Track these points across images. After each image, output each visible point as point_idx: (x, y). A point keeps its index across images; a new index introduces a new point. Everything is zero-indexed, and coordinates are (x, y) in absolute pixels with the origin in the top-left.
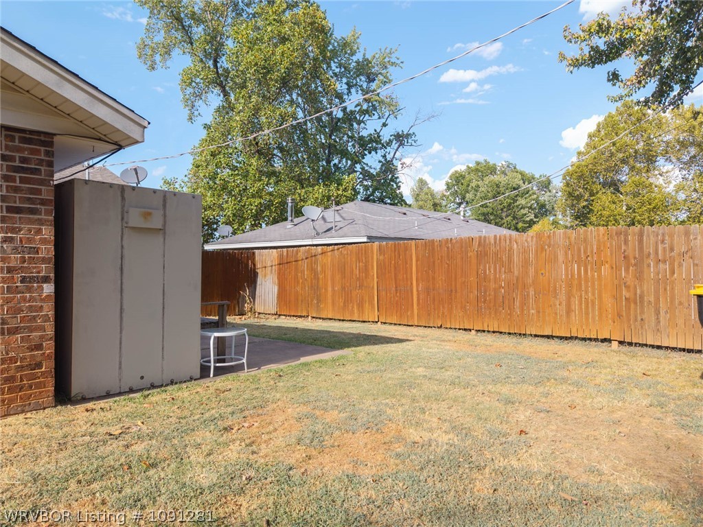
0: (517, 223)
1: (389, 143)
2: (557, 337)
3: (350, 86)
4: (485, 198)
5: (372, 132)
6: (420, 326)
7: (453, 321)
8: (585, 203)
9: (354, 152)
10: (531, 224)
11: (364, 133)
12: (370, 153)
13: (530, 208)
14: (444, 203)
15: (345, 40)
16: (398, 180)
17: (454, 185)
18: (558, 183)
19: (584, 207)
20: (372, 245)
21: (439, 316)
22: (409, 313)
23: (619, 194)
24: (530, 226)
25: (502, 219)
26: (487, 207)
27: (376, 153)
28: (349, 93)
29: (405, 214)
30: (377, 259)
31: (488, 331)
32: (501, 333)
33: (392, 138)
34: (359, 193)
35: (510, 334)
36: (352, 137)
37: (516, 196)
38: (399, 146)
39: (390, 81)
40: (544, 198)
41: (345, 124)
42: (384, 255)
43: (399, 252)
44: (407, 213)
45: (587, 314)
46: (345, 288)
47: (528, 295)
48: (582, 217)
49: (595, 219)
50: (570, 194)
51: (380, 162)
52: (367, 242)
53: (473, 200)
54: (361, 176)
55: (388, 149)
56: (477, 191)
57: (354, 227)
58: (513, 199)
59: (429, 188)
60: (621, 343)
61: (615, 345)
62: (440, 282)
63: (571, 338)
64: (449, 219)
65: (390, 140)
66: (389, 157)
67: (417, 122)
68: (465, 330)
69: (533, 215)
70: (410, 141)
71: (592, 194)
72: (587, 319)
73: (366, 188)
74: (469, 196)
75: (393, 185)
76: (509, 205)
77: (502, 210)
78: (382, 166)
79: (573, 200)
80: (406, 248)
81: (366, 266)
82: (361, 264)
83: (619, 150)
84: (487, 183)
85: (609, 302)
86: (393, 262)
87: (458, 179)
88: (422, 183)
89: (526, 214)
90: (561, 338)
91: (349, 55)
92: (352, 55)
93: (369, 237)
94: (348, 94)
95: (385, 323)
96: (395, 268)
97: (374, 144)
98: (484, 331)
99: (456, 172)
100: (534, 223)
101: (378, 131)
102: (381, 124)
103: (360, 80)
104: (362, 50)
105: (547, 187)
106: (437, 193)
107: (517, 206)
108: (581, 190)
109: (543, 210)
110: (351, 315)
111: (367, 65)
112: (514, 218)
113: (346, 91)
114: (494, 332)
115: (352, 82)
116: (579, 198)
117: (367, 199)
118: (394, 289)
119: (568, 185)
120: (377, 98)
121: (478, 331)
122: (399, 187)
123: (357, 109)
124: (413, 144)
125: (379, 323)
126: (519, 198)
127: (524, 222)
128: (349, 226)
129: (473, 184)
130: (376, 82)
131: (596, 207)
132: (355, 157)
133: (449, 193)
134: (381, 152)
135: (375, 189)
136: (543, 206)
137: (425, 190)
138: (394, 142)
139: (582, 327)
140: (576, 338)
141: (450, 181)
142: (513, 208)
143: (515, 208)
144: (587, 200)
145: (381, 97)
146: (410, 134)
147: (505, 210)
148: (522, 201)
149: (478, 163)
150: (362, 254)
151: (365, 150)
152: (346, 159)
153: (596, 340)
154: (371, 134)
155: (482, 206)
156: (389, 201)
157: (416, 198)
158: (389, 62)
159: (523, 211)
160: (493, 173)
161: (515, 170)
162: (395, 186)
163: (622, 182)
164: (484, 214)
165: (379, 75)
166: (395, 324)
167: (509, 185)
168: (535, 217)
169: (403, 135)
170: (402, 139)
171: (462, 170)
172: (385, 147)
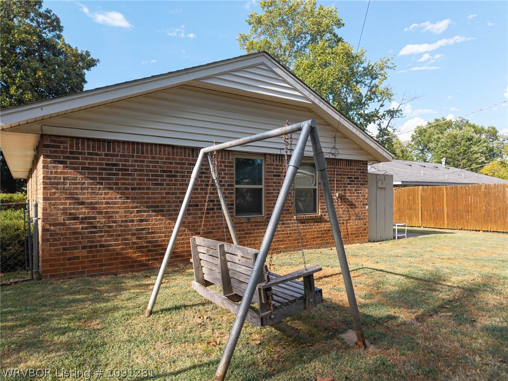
0: (471, 165)
1: (383, 116)
4: (445, 146)
5: (373, 110)
6: (448, 229)
7: (469, 226)
10: (483, 165)
11: (368, 112)
12: (371, 123)
13: (482, 153)
17: (418, 137)
20: (418, 188)
21: (460, 224)
22: (442, 222)
24: (482, 167)
25: (459, 161)
26: (447, 153)
27: (374, 123)
29: (411, 165)
30: (421, 195)
31: (490, 231)
32: (498, 232)
33: (385, 113)
35: (503, 232)
37: (470, 145)
38: (391, 118)
39: (385, 78)
40: (494, 145)
42: (426, 193)
46: (400, 209)
53: (435, 148)
55: (383, 120)
56: (438, 141)
58: (468, 147)
59: (397, 139)
62: (462, 207)
64: (437, 168)
65: (383, 114)
66: (383, 125)
68: (476, 231)
69: (484, 158)
70: (398, 114)
74: (432, 145)
76: (465, 151)
77: (459, 155)
78: (379, 132)
80: (440, 190)
82: (410, 197)
84: (446, 135)
86: (431, 196)
87: (421, 132)
89: (478, 158)
93: (402, 182)
95: (425, 227)
96: (433, 199)
97: (374, 118)
98: (488, 231)
99: (419, 127)
100: (485, 164)
101: (377, 110)
102: (380, 105)
105: (495, 136)
106: (403, 142)
107: (471, 152)
109: (491, 153)
112: (469, 160)
114: (494, 232)
118: (432, 210)
120: (380, 91)
121: (484, 231)
124: (400, 115)
125: (422, 227)
126: (473, 146)
127: (477, 163)
129: (435, 136)
133: (413, 143)
134: (377, 122)
136: (491, 150)
138: (387, 115)
141: (414, 134)
142: (468, 153)
143: (469, 153)
146: (398, 110)
147: (461, 155)
148: (475, 148)
149: (437, 120)
151: (368, 121)
154: (372, 112)
159: (476, 156)
160: (449, 127)
161: (467, 124)
166: (432, 228)
167: (464, 136)
168: (486, 160)
169: (393, 112)
170: (392, 113)
171: (423, 126)
172: (380, 119)
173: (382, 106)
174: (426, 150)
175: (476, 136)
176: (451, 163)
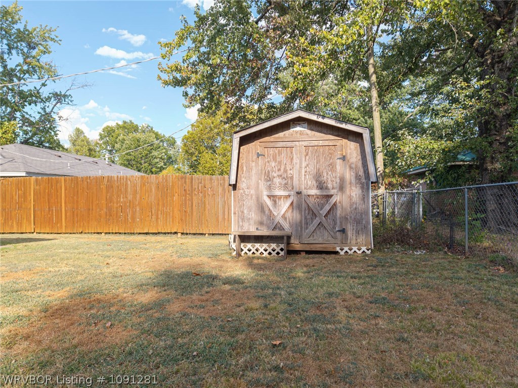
0: (152, 168)
1: (48, 99)
2: (151, 233)
3: (10, 48)
4: (129, 148)
5: (33, 88)
6: (67, 233)
7: (90, 228)
8: (195, 158)
9: (15, 102)
10: (161, 169)
11: (25, 88)
12: (30, 104)
13: (161, 158)
14: (98, 149)
15: (6, 8)
16: (56, 129)
17: (106, 137)
18: (179, 143)
19: (195, 160)
20: (30, 179)
21: (80, 226)
22: (59, 225)
23: (215, 154)
24: (161, 171)
25: (141, 164)
26: (130, 155)
27: (36, 105)
28: (10, 53)
29: (60, 157)
30: (34, 188)
31: (112, 233)
32: (120, 233)
33: (50, 95)
34: (18, 135)
35: (125, 233)
36: (12, 90)
37: (151, 150)
38: (57, 103)
39: (49, 52)
40: (171, 152)
41: (5, 77)
42: (40, 186)
43: (52, 184)
44: (62, 156)
45: (166, 220)
46: (5, 210)
47: (136, 210)
48: (194, 167)
49: (201, 169)
50: (187, 151)
51: (39, 113)
52: (25, 176)
53: (120, 149)
54: (21, 122)
55: (47, 104)
56: (123, 143)
57: (14, 165)
58: (149, 151)
59: (85, 136)
60: (182, 234)
61: (179, 235)
62: (82, 204)
63: (159, 233)
64: (97, 163)
65: (48, 97)
66: (48, 110)
67: (73, 87)
68: (98, 233)
69: (163, 163)
70: (66, 100)
71: (200, 153)
72: (166, 222)
73: (26, 133)
74: (117, 146)
75: (51, 133)
76: (147, 155)
77: (141, 158)
78: (41, 116)
79: (188, 155)
80: (57, 182)
81: (24, 193)
82: (20, 192)
83: (215, 127)
84: (130, 138)
85: (177, 213)
86: (47, 191)
87: (109, 132)
88: (79, 132)
89: (158, 162)
90: (153, 234)
91: (10, 22)
92: (13, 24)
93: (27, 173)
94: (8, 53)
95: (39, 233)
96: (49, 195)
97: (34, 98)
98: (110, 233)
99: (108, 127)
100: (164, 169)
101: (38, 88)
102: (41, 84)
103: (21, 45)
104: (23, 21)
105: (173, 145)
106: (92, 141)
107: (152, 156)
108: (193, 149)
109: (170, 161)
110: (10, 229)
111: (28, 35)
112: (150, 164)
113: (6, 51)
114: (116, 233)
115: (13, 45)
116: (192, 154)
117: (26, 142)
118: (47, 209)
119: (185, 145)
120: (37, 64)
121: (106, 233)
122: (56, 135)
123: (18, 68)
124: (70, 103)
125: (35, 233)
126: (153, 151)
127: (157, 168)
128: (9, 163)
129: (121, 137)
130: (36, 50)
131: (202, 161)
132: (15, 106)
133: (101, 142)
134: (40, 105)
135: (35, 134)
136: (170, 158)
137: (82, 137)
138: (53, 99)
139: (164, 227)
140: (161, 233)
141: (103, 133)
142: (149, 157)
143: (151, 157)
144: (196, 157)
145: (41, 63)
146: (67, 95)
147: (143, 158)
148: (155, 153)
149: (125, 122)
150: (21, 184)
151: (26, 101)
152: (6, 107)
153: (171, 233)
154: (31, 90)
155: (127, 154)
156: (47, 145)
157: (73, 143)
158: (49, 37)
159: (156, 160)
160: (136, 131)
161: (151, 130)
162: (53, 133)
163: (217, 147)
164: (128, 160)
165: (40, 46)
166: (48, 233)
167: (146, 141)
168: (164, 165)
169: (60, 95)
170: (59, 97)
171: (113, 126)
172: (44, 102)
173: (44, 85)
174: (114, 152)
175: (156, 142)
176: (135, 166)
